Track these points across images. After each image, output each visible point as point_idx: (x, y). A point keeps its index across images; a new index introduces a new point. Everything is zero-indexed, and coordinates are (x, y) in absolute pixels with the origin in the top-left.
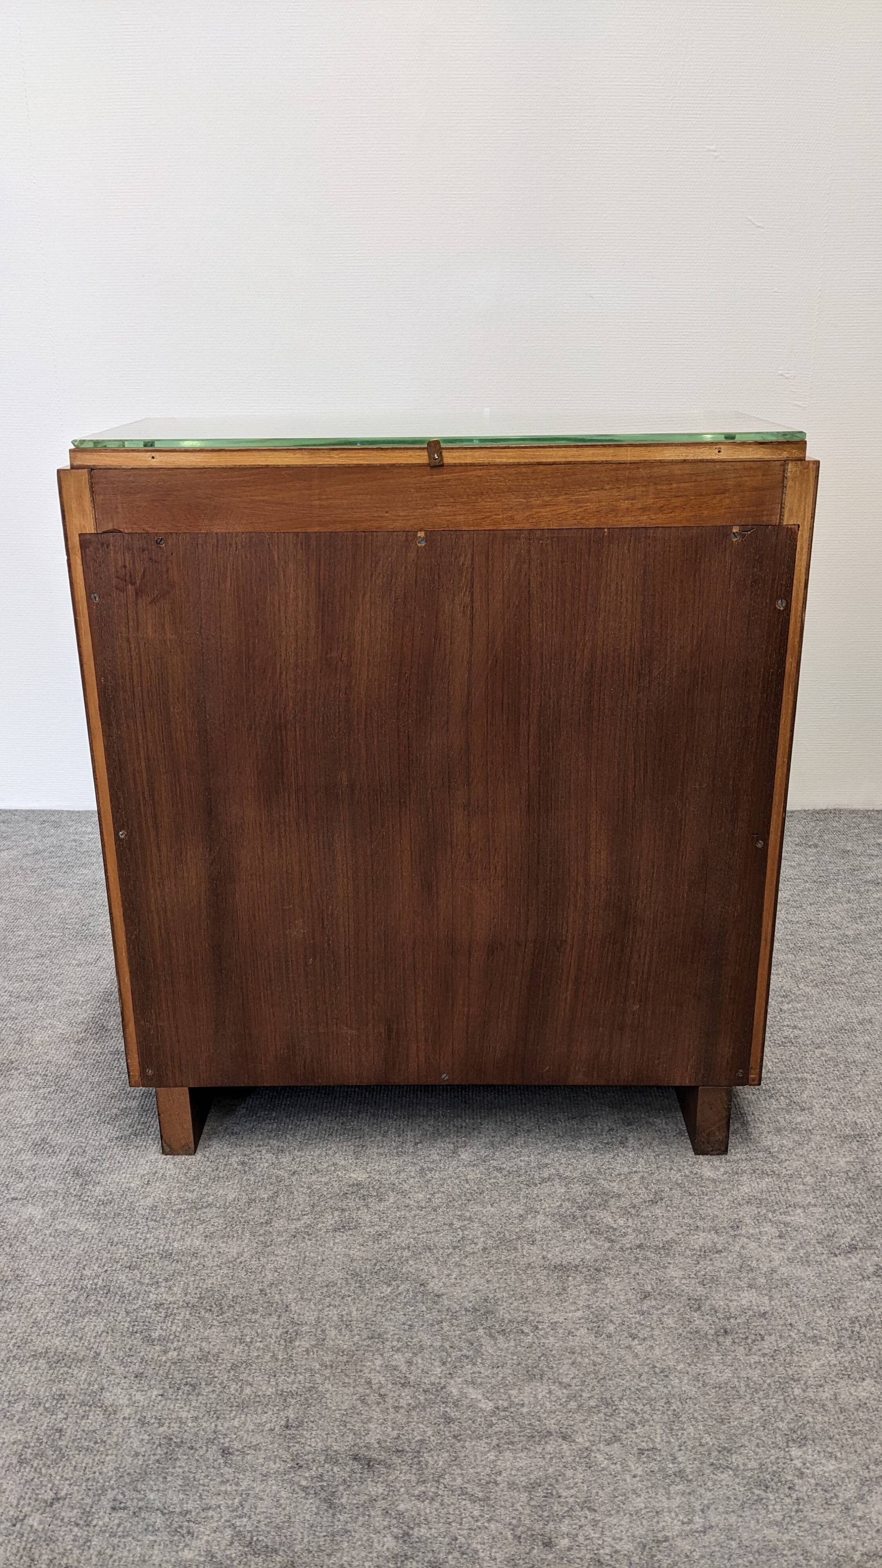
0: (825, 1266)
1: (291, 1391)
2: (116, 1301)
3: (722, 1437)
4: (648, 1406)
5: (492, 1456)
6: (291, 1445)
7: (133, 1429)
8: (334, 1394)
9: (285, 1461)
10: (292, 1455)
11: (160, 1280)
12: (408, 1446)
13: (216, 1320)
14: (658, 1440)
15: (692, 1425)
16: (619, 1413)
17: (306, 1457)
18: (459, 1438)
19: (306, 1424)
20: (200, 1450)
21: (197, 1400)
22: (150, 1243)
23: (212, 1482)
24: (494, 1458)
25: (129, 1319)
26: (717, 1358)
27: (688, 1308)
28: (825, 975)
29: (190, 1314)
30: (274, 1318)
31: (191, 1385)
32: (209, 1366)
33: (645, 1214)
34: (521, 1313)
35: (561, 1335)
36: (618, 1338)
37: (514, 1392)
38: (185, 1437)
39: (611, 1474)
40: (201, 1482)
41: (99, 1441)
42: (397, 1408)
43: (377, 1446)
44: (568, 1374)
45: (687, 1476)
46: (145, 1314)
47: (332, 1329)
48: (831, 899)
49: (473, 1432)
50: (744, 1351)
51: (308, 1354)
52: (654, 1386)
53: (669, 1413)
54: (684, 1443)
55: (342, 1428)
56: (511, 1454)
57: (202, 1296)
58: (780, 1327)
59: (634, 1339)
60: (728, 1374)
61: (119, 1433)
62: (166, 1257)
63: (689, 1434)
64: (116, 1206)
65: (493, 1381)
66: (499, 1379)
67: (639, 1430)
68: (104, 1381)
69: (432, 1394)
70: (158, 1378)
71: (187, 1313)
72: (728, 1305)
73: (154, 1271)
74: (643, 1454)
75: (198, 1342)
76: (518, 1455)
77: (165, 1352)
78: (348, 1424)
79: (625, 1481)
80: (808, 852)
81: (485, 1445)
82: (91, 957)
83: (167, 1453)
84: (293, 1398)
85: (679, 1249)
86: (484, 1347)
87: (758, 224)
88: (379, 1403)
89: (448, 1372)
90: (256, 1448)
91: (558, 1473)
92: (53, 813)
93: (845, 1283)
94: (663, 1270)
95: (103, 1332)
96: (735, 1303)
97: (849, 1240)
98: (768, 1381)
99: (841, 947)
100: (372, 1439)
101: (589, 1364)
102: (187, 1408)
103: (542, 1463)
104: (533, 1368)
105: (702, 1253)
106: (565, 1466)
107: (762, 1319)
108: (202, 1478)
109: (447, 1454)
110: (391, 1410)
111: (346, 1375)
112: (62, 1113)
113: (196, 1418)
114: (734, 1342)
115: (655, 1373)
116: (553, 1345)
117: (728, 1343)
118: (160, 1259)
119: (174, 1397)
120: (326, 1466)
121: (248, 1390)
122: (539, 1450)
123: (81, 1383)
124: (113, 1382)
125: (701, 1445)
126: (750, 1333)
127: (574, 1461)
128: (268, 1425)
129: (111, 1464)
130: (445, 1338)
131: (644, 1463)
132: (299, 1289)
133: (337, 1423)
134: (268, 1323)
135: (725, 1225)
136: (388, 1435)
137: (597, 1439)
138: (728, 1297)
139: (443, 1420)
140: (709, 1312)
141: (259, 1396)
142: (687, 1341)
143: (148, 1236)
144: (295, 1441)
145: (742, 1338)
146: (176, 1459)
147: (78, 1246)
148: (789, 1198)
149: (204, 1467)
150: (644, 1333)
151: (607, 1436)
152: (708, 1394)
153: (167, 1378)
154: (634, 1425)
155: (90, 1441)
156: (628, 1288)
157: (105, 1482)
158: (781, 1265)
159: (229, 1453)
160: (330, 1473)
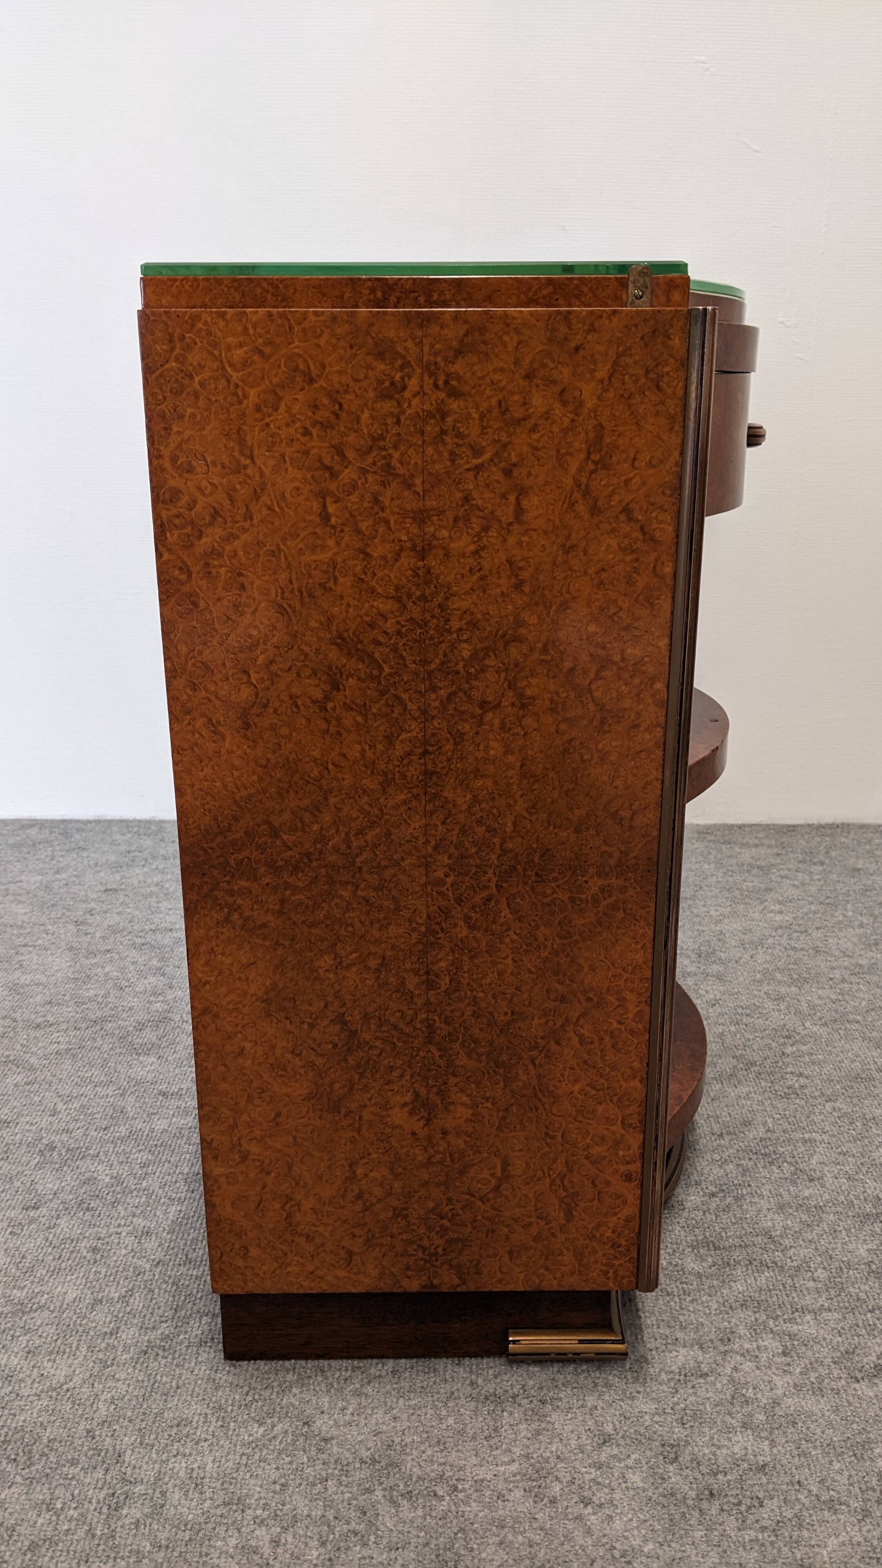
0: (844, 1395)
26: (698, 1534)
27: (661, 1457)
28: (836, 1011)
30: (99, 1474)
35: (487, 1500)
36: (565, 1503)
44: (493, 1560)
48: (840, 922)
50: (736, 1524)
58: (784, 1487)
59: (586, 1506)
72: (714, 1454)
80: (812, 870)
86: (380, 1518)
89: (327, 1556)
93: (871, 1421)
94: (630, 1402)
97: (874, 1359)
99: (853, 979)
101: (523, 1544)
105: (682, 1377)
114: (723, 1510)
115: (613, 1557)
138: (715, 1441)
140: (688, 1464)
145: (734, 1504)
148: (796, 1300)
150: (601, 1496)
156: (581, 1429)
158: (785, 1395)
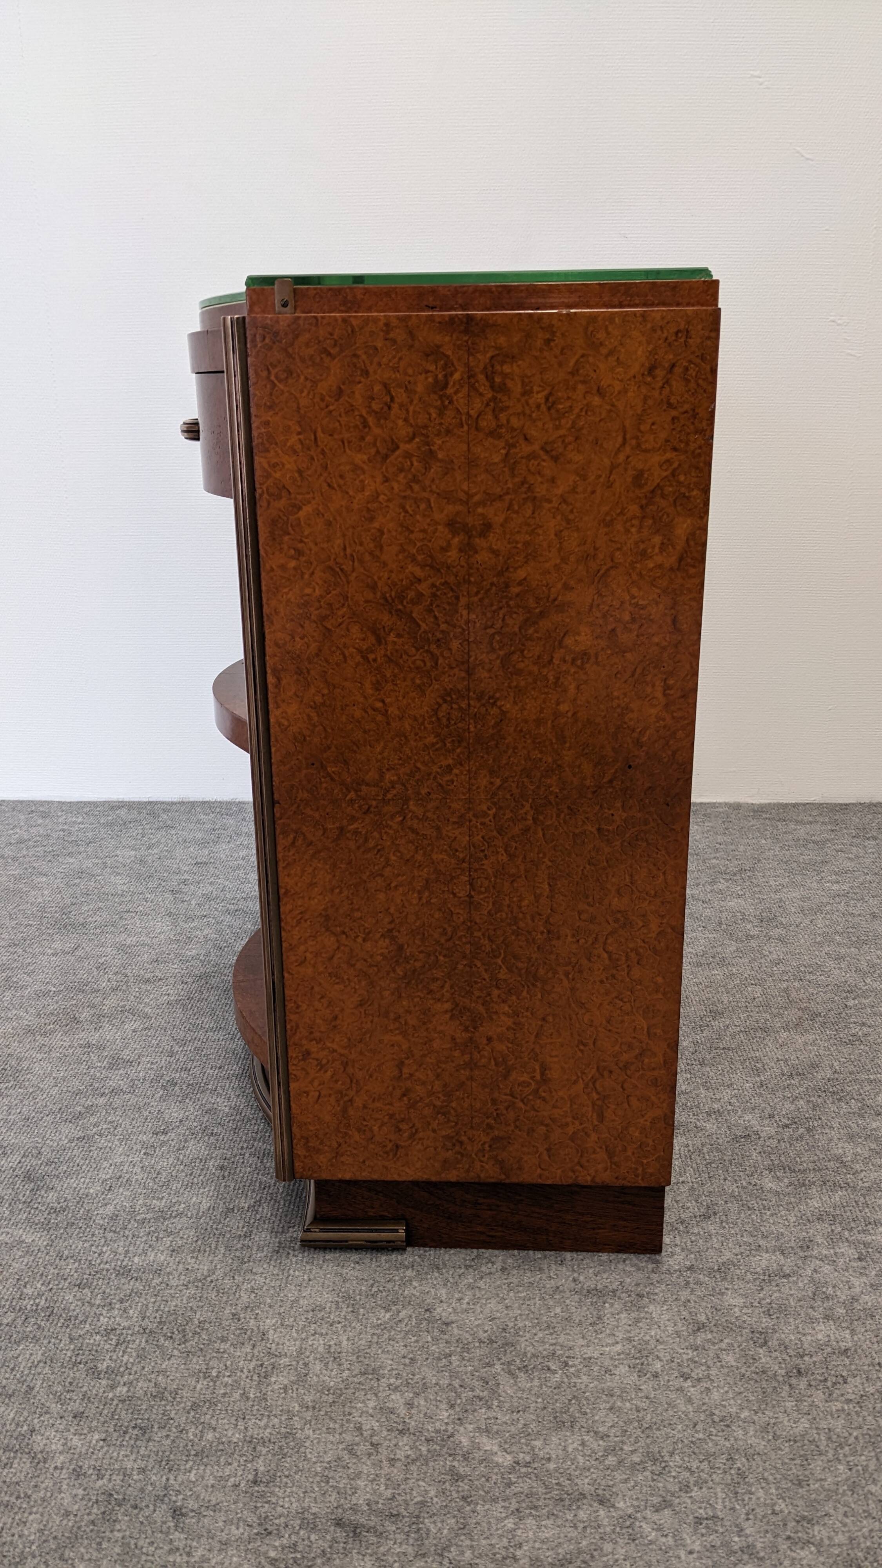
1: (262, 1438)
2: (59, 1325)
3: (800, 1503)
4: (706, 1463)
5: (509, 1524)
6: (259, 1505)
7: (65, 1482)
8: (315, 1442)
9: (250, 1526)
10: (259, 1518)
11: (114, 1301)
12: (405, 1509)
13: (177, 1349)
14: (719, 1506)
15: (762, 1488)
16: (670, 1472)
17: (277, 1521)
18: (469, 1500)
19: (278, 1479)
20: (146, 1510)
21: (146, 1447)
22: (105, 1257)
23: (158, 1551)
24: (513, 1526)
25: (72, 1347)
29: (147, 1341)
31: (141, 1429)
32: (165, 1406)
33: (696, 1230)
34: (547, 1346)
37: (538, 1443)
38: (128, 1492)
39: (660, 1549)
40: (144, 1550)
41: (22, 1496)
42: (392, 1461)
43: (367, 1507)
45: (758, 1553)
46: (92, 1341)
47: (317, 1362)
49: (487, 1493)
51: (286, 1392)
52: (713, 1438)
53: (733, 1472)
54: (753, 1510)
55: (323, 1484)
56: (534, 1522)
57: (163, 1320)
60: (804, 1424)
61: (47, 1487)
62: (123, 1274)
63: (758, 1499)
64: (70, 1215)
65: (513, 1428)
66: (520, 1426)
67: (695, 1493)
68: (36, 1421)
69: (437, 1444)
70: (102, 1419)
71: (143, 1340)
73: (108, 1291)
74: (701, 1524)
75: (153, 1376)
76: (543, 1523)
77: (112, 1387)
78: (331, 1481)
79: (679, 1558)
81: (502, 1510)
82: (68, 946)
83: (104, 1513)
84: (264, 1446)
85: (738, 1272)
87: (808, 156)
88: (370, 1455)
90: (216, 1508)
91: (593, 1547)
92: (42, 803)
95: (39, 1362)
96: (809, 1338)
98: (855, 1434)
100: (360, 1500)
102: (133, 1457)
103: (574, 1534)
104: (561, 1413)
106: (602, 1538)
107: (843, 1358)
108: (146, 1545)
109: (453, 1521)
110: (385, 1463)
111: (331, 1419)
112: (18, 1111)
113: (143, 1470)
116: (587, 1386)
117: (802, 1386)
118: (117, 1276)
119: (118, 1443)
120: (302, 1532)
121: (210, 1436)
122: (569, 1516)
123: (8, 1423)
124: (46, 1423)
125: (774, 1513)
126: (830, 1375)
127: (614, 1531)
128: (232, 1480)
129: (35, 1525)
130: (454, 1375)
131: (703, 1535)
132: (280, 1314)
133: (318, 1479)
134: (238, 1354)
135: (793, 1244)
136: (380, 1495)
137: (643, 1503)
139: (450, 1477)
141: (223, 1443)
142: (752, 1382)
143: (104, 1249)
144: (265, 1500)
146: (115, 1521)
147: (21, 1260)
149: (150, 1532)
151: (656, 1500)
152: (780, 1449)
153: (112, 1418)
154: (688, 1487)
155: (11, 1495)
157: (25, 1547)
159: (183, 1515)
160: (306, 1542)
